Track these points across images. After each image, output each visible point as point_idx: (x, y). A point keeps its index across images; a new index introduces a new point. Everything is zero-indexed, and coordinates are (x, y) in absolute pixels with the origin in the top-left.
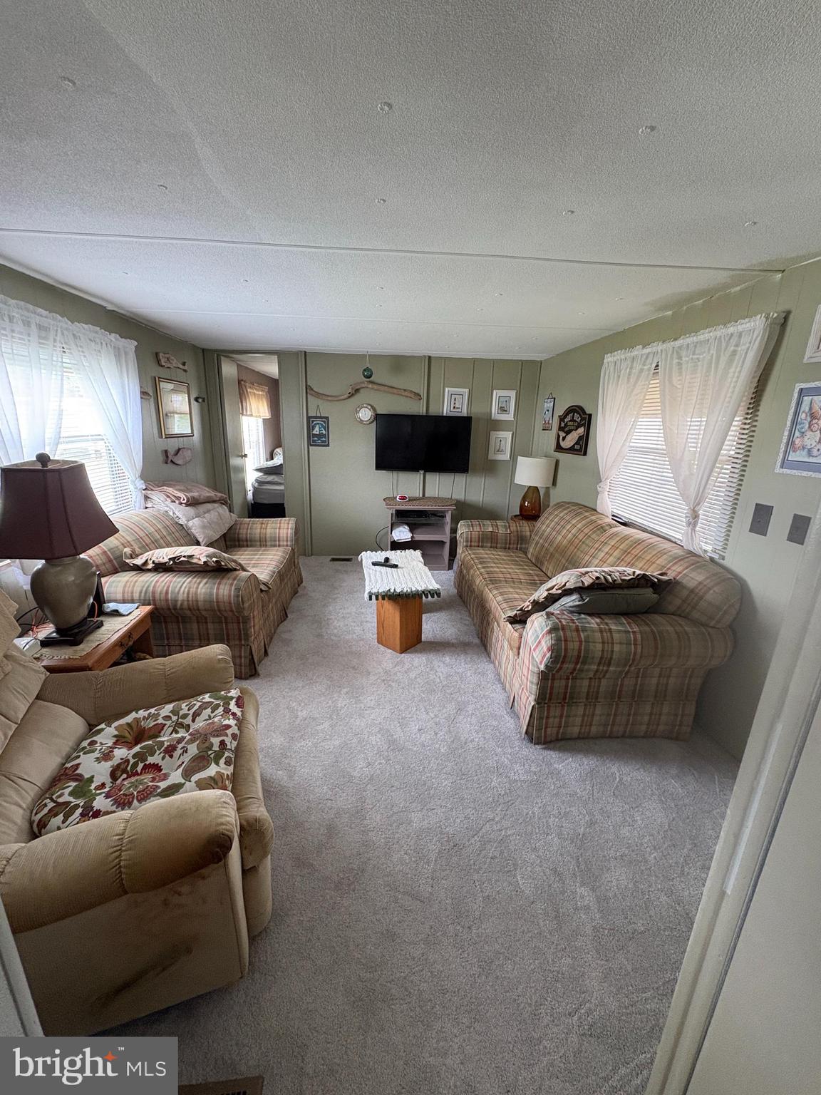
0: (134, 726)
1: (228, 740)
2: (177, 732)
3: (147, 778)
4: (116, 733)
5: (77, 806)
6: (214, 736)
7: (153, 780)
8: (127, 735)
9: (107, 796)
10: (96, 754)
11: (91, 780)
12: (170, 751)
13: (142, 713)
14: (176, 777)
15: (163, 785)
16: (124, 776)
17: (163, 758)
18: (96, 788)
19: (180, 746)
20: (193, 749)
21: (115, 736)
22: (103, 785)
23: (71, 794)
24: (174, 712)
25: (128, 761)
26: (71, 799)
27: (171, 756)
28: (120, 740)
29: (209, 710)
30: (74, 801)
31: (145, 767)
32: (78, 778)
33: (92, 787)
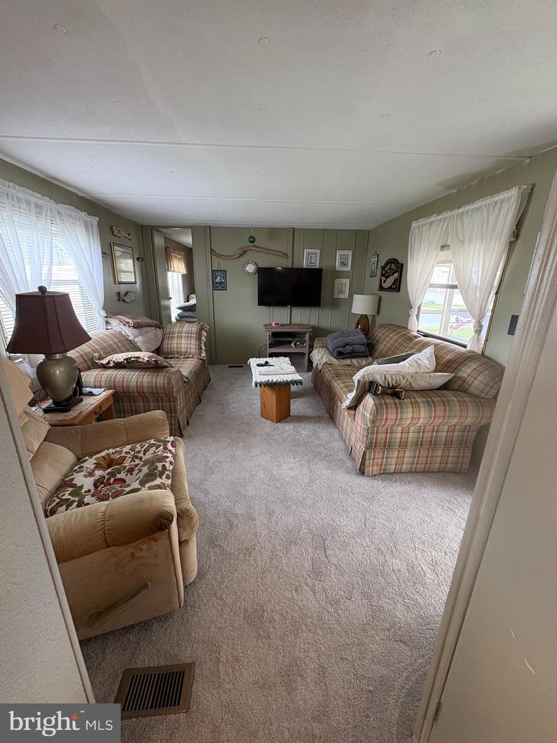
0: (107, 457)
1: (167, 465)
2: (134, 461)
3: (117, 487)
4: (96, 462)
5: (74, 501)
6: (158, 462)
7: (121, 487)
8: (102, 462)
9: (93, 496)
10: (84, 473)
11: (82, 487)
12: (131, 471)
13: (111, 451)
14: (136, 485)
15: (127, 489)
16: (103, 485)
17: (126, 475)
18: (85, 492)
19: (137, 468)
20: (145, 470)
21: (95, 463)
22: (89, 491)
23: (70, 494)
24: (132, 450)
25: (104, 477)
26: (70, 497)
27: (132, 474)
28: (98, 466)
29: (154, 448)
30: (72, 499)
31: (115, 480)
32: (74, 486)
33: (83, 491)
